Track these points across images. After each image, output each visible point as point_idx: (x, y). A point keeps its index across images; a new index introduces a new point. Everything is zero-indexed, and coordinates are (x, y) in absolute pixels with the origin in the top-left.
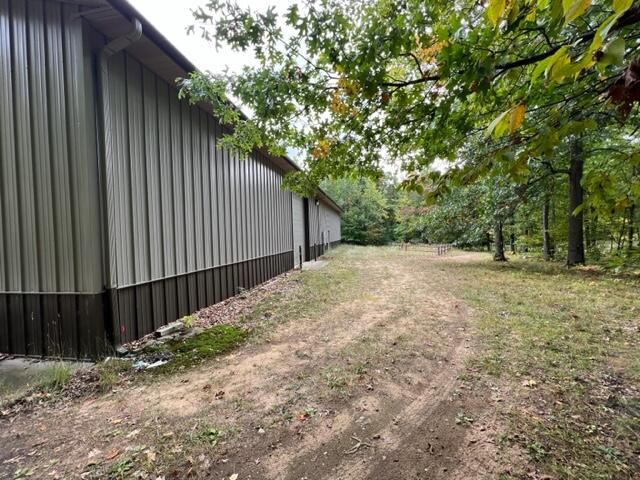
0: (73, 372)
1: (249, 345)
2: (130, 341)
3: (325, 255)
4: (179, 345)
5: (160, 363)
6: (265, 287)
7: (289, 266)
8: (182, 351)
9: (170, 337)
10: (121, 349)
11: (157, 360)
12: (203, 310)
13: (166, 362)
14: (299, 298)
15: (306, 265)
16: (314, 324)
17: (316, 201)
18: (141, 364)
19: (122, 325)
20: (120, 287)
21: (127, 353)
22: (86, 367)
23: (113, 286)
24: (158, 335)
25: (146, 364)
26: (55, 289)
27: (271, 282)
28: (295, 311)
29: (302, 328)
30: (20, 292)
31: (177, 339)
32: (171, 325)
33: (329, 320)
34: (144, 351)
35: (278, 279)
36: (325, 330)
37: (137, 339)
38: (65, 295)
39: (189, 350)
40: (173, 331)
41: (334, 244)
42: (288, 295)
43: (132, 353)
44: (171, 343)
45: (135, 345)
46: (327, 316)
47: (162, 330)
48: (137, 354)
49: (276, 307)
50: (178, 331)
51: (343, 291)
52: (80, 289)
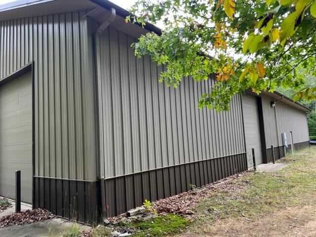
0: (81, 231)
1: (189, 232)
2: (112, 217)
3: (287, 157)
4: (141, 224)
5: (127, 234)
6: (215, 186)
7: (243, 168)
8: (141, 229)
9: (135, 217)
10: (106, 221)
11: (125, 232)
12: (161, 200)
13: (130, 234)
14: (244, 198)
15: (261, 167)
16: (251, 223)
17: (272, 103)
18: (116, 233)
19: (108, 205)
20: (106, 178)
21: (109, 224)
22: (87, 228)
23: (102, 177)
24: (128, 215)
25: (119, 233)
26: (75, 178)
27: (222, 182)
28: (236, 210)
29: (238, 226)
30: (60, 178)
31: (139, 219)
32: (138, 209)
33: (269, 223)
34: (119, 224)
35: (229, 179)
36: (260, 230)
37: (116, 215)
38: (80, 181)
39: (146, 228)
40: (138, 213)
41: (299, 146)
42: (234, 194)
43: (113, 225)
44: (136, 222)
45: (115, 220)
46: (267, 219)
47: (132, 211)
48: (115, 226)
49: (220, 204)
50: (141, 214)
51: (294, 195)
52: (86, 178)
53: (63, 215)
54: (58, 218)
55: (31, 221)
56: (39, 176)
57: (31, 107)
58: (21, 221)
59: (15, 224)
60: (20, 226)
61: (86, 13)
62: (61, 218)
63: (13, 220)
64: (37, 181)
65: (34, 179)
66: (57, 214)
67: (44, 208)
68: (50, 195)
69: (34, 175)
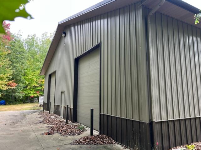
23: (154, 120)
26: (131, 118)
30: (120, 117)
52: (141, 119)
53: (122, 143)
54: (118, 144)
55: (102, 143)
56: (104, 113)
57: (99, 69)
58: (96, 142)
59: (92, 143)
60: (95, 145)
61: (141, 3)
62: (120, 144)
63: (91, 140)
64: (102, 116)
65: (101, 115)
66: (117, 141)
67: (107, 135)
68: (112, 127)
69: (100, 112)
